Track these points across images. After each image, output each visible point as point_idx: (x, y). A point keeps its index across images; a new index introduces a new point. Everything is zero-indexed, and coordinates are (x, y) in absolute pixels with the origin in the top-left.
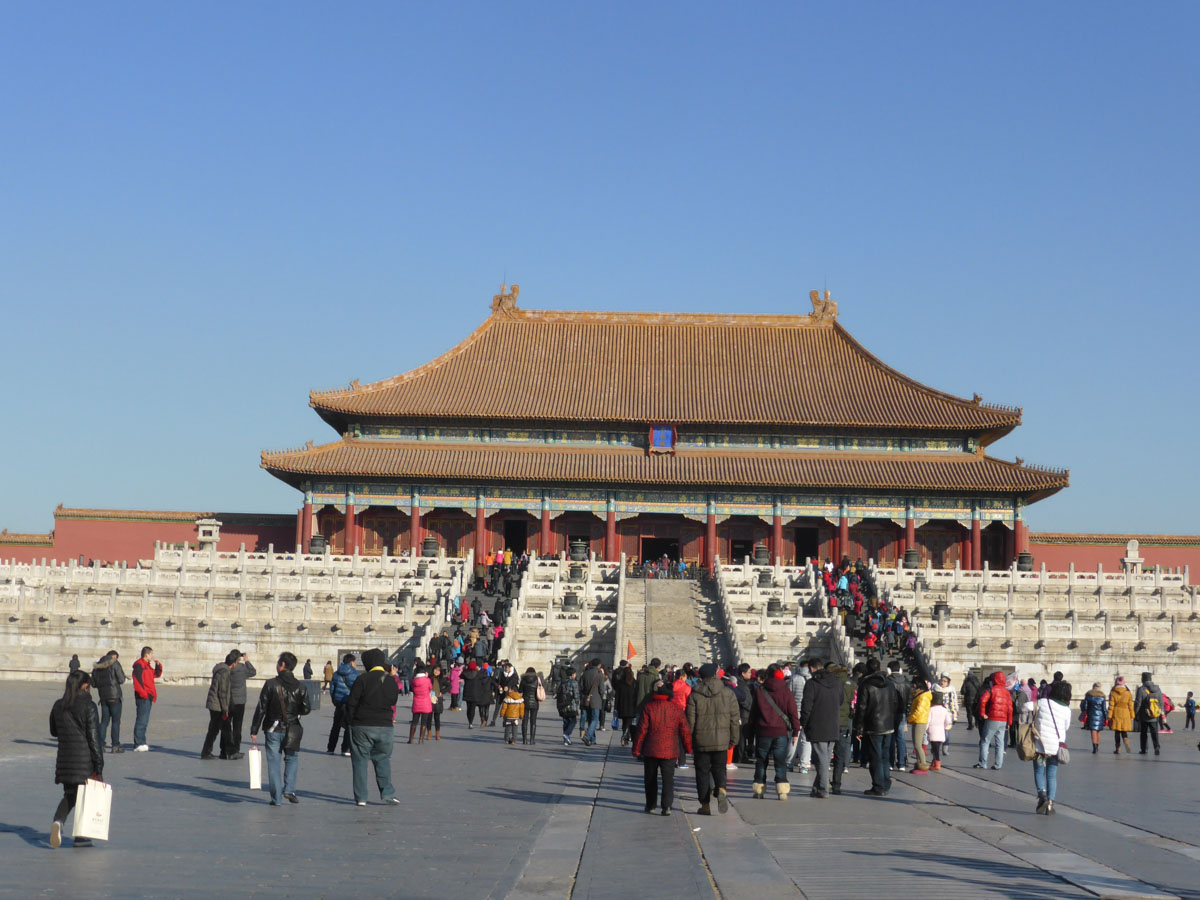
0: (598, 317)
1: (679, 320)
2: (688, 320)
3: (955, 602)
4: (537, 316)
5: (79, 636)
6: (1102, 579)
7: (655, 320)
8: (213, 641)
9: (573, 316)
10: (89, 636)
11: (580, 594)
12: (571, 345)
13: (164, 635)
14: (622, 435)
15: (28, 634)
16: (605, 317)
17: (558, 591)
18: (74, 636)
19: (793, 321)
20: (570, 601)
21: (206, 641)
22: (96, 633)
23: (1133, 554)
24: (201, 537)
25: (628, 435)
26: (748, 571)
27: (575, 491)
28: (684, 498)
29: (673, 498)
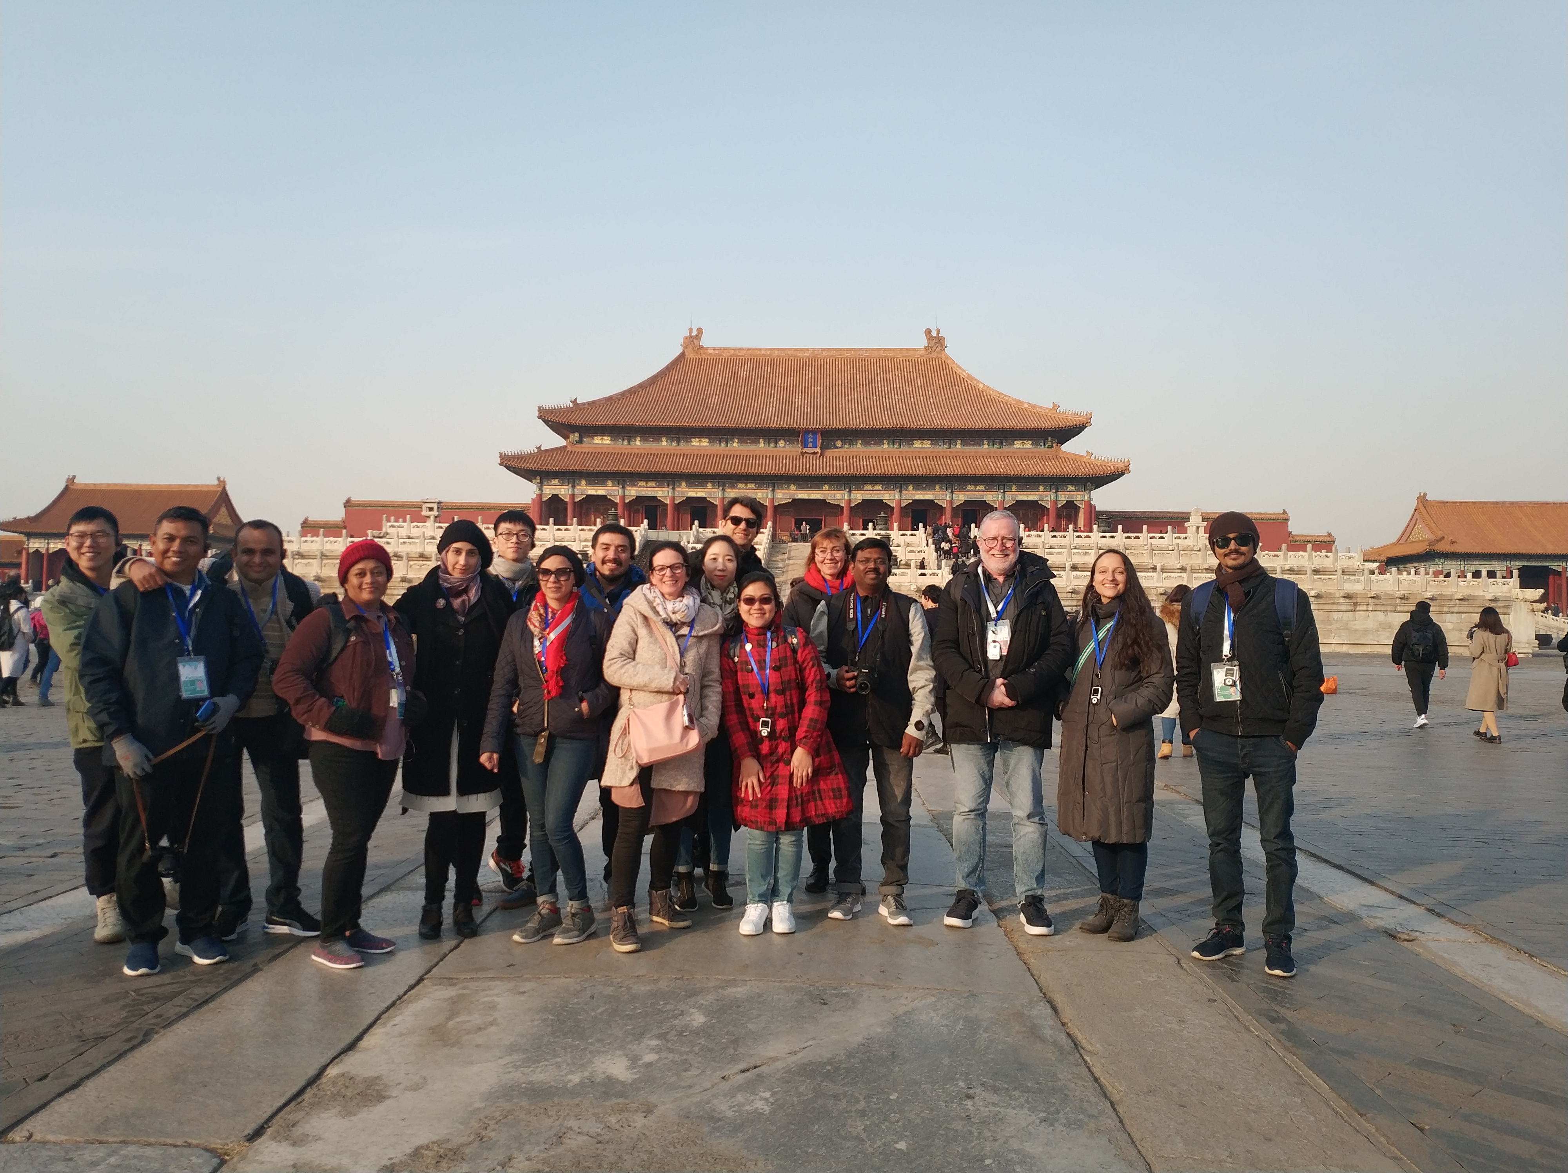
0: (763, 352)
1: (825, 354)
2: (831, 353)
4: (717, 352)
7: (807, 354)
9: (744, 352)
12: (743, 374)
14: (780, 439)
16: (769, 352)
19: (911, 353)
23: (1196, 519)
24: (425, 512)
25: (784, 440)
27: (744, 483)
28: (826, 487)
29: (818, 487)
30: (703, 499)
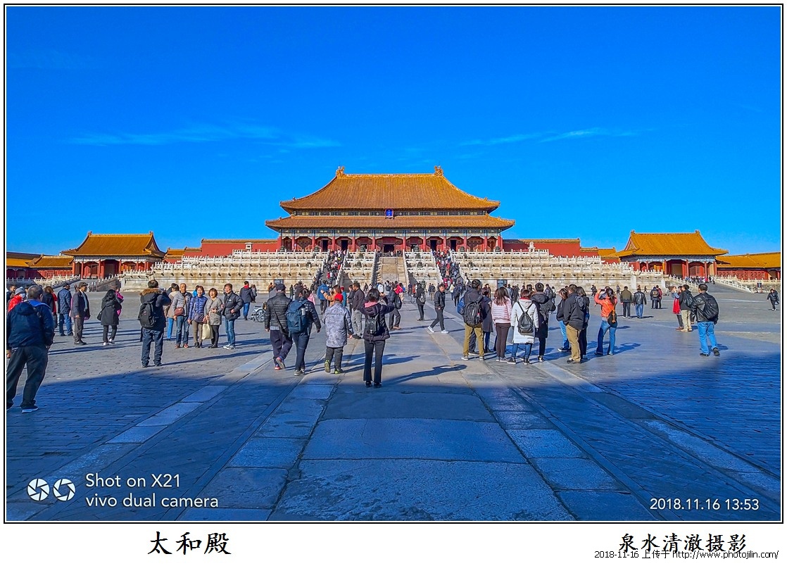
3: (475, 262)
6: (521, 254)
11: (362, 262)
12: (361, 185)
14: (377, 213)
17: (355, 261)
20: (359, 264)
23: (531, 246)
24: (247, 248)
26: (412, 254)
27: (363, 231)
28: (396, 232)
29: (393, 232)
30: (346, 237)
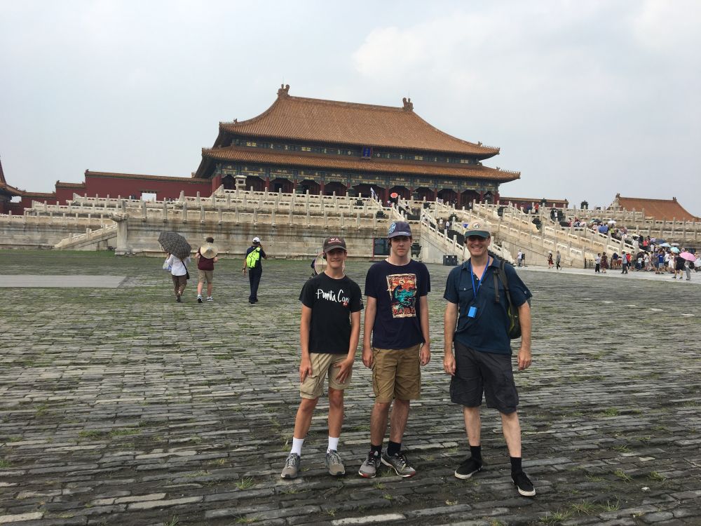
5: (237, 234)
8: (311, 236)
10: (243, 234)
13: (286, 234)
15: (208, 233)
16: (324, 102)
18: (234, 234)
19: (397, 110)
21: (308, 236)
22: (247, 232)
27: (335, 173)
28: (377, 178)
29: (373, 178)
30: (312, 181)
